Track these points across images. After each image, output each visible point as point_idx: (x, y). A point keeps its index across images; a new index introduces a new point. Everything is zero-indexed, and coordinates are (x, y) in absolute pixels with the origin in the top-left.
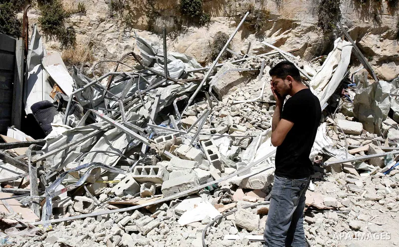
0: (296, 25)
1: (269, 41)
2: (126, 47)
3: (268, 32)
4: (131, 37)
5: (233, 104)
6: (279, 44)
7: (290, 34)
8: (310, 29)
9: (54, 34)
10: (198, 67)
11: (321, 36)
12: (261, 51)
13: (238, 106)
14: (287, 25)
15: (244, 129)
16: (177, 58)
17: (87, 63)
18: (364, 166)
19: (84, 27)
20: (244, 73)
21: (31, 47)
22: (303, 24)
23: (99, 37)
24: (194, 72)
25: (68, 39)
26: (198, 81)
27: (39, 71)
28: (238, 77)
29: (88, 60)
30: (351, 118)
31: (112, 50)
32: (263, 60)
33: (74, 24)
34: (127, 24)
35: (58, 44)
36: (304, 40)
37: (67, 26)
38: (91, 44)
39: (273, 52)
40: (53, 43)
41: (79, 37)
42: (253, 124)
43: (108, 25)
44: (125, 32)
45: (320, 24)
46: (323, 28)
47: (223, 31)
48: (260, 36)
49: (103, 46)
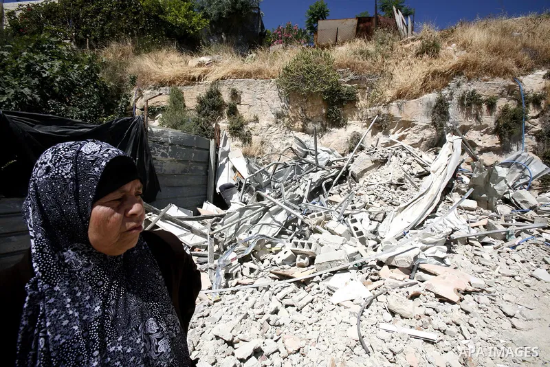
0: (414, 125)
1: (394, 137)
2: (287, 144)
3: (392, 131)
4: (290, 136)
6: (402, 138)
7: (409, 132)
8: (425, 127)
9: (237, 136)
10: (339, 157)
11: (435, 132)
12: (387, 145)
13: (372, 187)
14: (407, 125)
15: (378, 205)
16: (323, 151)
17: (259, 156)
18: (487, 240)
19: (257, 131)
20: (375, 161)
21: (221, 145)
22: (419, 123)
23: (268, 138)
24: (337, 161)
25: (246, 139)
26: (340, 168)
27: (226, 162)
28: (372, 164)
29: (260, 153)
31: (277, 146)
32: (390, 151)
33: (251, 129)
34: (288, 128)
35: (240, 143)
36: (421, 136)
37: (246, 130)
38: (262, 143)
39: (396, 145)
40: (236, 142)
41: (254, 138)
42: (385, 201)
43: (274, 129)
44: (286, 133)
45: (434, 123)
46: (435, 126)
47: (357, 131)
48: (386, 133)
49: (271, 144)
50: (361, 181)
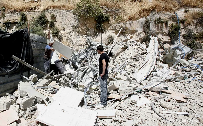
0: (136, 32)
1: (128, 37)
2: (79, 41)
3: (127, 35)
4: (80, 37)
5: (122, 59)
6: (131, 38)
7: (134, 35)
8: (141, 33)
9: (56, 37)
11: (145, 35)
12: (125, 41)
13: (124, 60)
14: (133, 32)
18: (177, 80)
19: (65, 34)
20: (122, 48)
22: (138, 31)
23: (70, 38)
24: (105, 48)
25: (61, 39)
26: (107, 52)
28: (121, 50)
29: (68, 45)
30: (162, 62)
31: (75, 42)
32: (128, 44)
33: (62, 33)
34: (79, 33)
35: (58, 40)
36: (139, 37)
37: (60, 34)
38: (68, 40)
39: (129, 41)
41: (64, 38)
42: (131, 66)
43: (72, 34)
44: (78, 35)
45: (144, 31)
46: (145, 33)
47: (111, 34)
48: (124, 36)
49: (72, 40)
50: (118, 57)
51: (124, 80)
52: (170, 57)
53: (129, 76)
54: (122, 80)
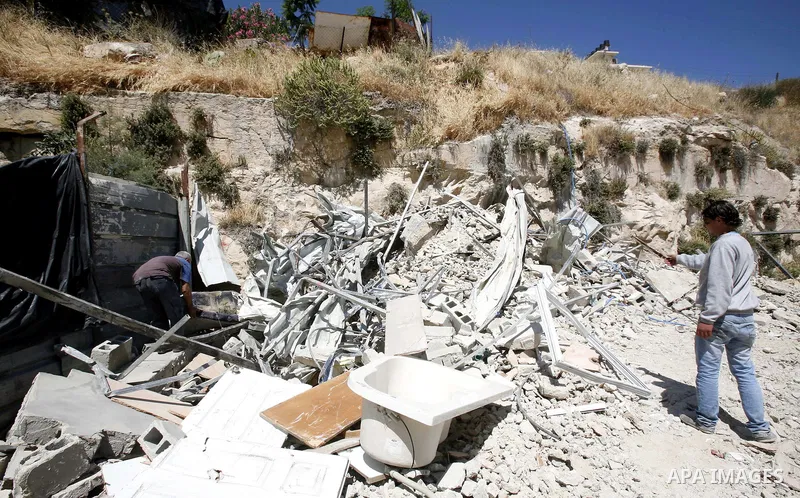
0: (470, 175)
1: (449, 190)
2: (299, 203)
3: (444, 183)
4: (300, 191)
5: (432, 258)
6: (457, 192)
7: (464, 184)
8: (482, 178)
9: (214, 192)
10: (380, 221)
11: (492, 184)
12: (440, 202)
13: (439, 259)
14: (462, 175)
15: (453, 283)
16: (356, 212)
17: (259, 224)
18: (575, 308)
19: (248, 182)
20: (432, 225)
21: (195, 207)
22: (475, 173)
23: (267, 193)
24: (380, 226)
25: (230, 198)
26: (387, 238)
27: (205, 236)
28: (429, 229)
29: (259, 220)
30: (537, 262)
31: (282, 207)
32: (449, 210)
33: (237, 179)
34: (295, 177)
35: (220, 204)
36: (477, 190)
37: (228, 182)
38: (258, 202)
39: (451, 202)
40: (213, 202)
41: (243, 194)
42: (459, 277)
43: (274, 180)
44: (293, 186)
45: (490, 173)
46: (492, 177)
47: (397, 182)
48: (438, 186)
49: (272, 203)
50: (420, 253)
51: (440, 325)
52: (555, 245)
53: (452, 310)
54: (433, 324)
